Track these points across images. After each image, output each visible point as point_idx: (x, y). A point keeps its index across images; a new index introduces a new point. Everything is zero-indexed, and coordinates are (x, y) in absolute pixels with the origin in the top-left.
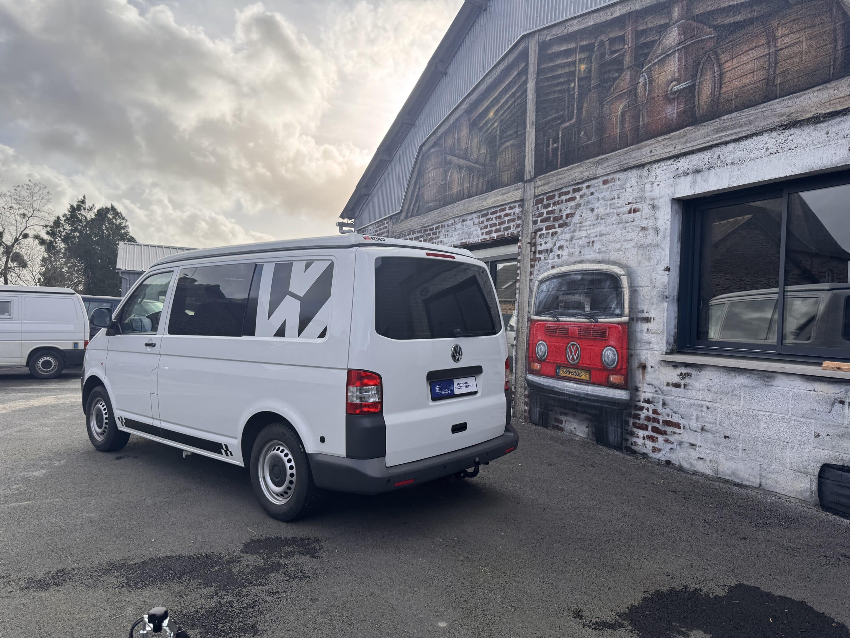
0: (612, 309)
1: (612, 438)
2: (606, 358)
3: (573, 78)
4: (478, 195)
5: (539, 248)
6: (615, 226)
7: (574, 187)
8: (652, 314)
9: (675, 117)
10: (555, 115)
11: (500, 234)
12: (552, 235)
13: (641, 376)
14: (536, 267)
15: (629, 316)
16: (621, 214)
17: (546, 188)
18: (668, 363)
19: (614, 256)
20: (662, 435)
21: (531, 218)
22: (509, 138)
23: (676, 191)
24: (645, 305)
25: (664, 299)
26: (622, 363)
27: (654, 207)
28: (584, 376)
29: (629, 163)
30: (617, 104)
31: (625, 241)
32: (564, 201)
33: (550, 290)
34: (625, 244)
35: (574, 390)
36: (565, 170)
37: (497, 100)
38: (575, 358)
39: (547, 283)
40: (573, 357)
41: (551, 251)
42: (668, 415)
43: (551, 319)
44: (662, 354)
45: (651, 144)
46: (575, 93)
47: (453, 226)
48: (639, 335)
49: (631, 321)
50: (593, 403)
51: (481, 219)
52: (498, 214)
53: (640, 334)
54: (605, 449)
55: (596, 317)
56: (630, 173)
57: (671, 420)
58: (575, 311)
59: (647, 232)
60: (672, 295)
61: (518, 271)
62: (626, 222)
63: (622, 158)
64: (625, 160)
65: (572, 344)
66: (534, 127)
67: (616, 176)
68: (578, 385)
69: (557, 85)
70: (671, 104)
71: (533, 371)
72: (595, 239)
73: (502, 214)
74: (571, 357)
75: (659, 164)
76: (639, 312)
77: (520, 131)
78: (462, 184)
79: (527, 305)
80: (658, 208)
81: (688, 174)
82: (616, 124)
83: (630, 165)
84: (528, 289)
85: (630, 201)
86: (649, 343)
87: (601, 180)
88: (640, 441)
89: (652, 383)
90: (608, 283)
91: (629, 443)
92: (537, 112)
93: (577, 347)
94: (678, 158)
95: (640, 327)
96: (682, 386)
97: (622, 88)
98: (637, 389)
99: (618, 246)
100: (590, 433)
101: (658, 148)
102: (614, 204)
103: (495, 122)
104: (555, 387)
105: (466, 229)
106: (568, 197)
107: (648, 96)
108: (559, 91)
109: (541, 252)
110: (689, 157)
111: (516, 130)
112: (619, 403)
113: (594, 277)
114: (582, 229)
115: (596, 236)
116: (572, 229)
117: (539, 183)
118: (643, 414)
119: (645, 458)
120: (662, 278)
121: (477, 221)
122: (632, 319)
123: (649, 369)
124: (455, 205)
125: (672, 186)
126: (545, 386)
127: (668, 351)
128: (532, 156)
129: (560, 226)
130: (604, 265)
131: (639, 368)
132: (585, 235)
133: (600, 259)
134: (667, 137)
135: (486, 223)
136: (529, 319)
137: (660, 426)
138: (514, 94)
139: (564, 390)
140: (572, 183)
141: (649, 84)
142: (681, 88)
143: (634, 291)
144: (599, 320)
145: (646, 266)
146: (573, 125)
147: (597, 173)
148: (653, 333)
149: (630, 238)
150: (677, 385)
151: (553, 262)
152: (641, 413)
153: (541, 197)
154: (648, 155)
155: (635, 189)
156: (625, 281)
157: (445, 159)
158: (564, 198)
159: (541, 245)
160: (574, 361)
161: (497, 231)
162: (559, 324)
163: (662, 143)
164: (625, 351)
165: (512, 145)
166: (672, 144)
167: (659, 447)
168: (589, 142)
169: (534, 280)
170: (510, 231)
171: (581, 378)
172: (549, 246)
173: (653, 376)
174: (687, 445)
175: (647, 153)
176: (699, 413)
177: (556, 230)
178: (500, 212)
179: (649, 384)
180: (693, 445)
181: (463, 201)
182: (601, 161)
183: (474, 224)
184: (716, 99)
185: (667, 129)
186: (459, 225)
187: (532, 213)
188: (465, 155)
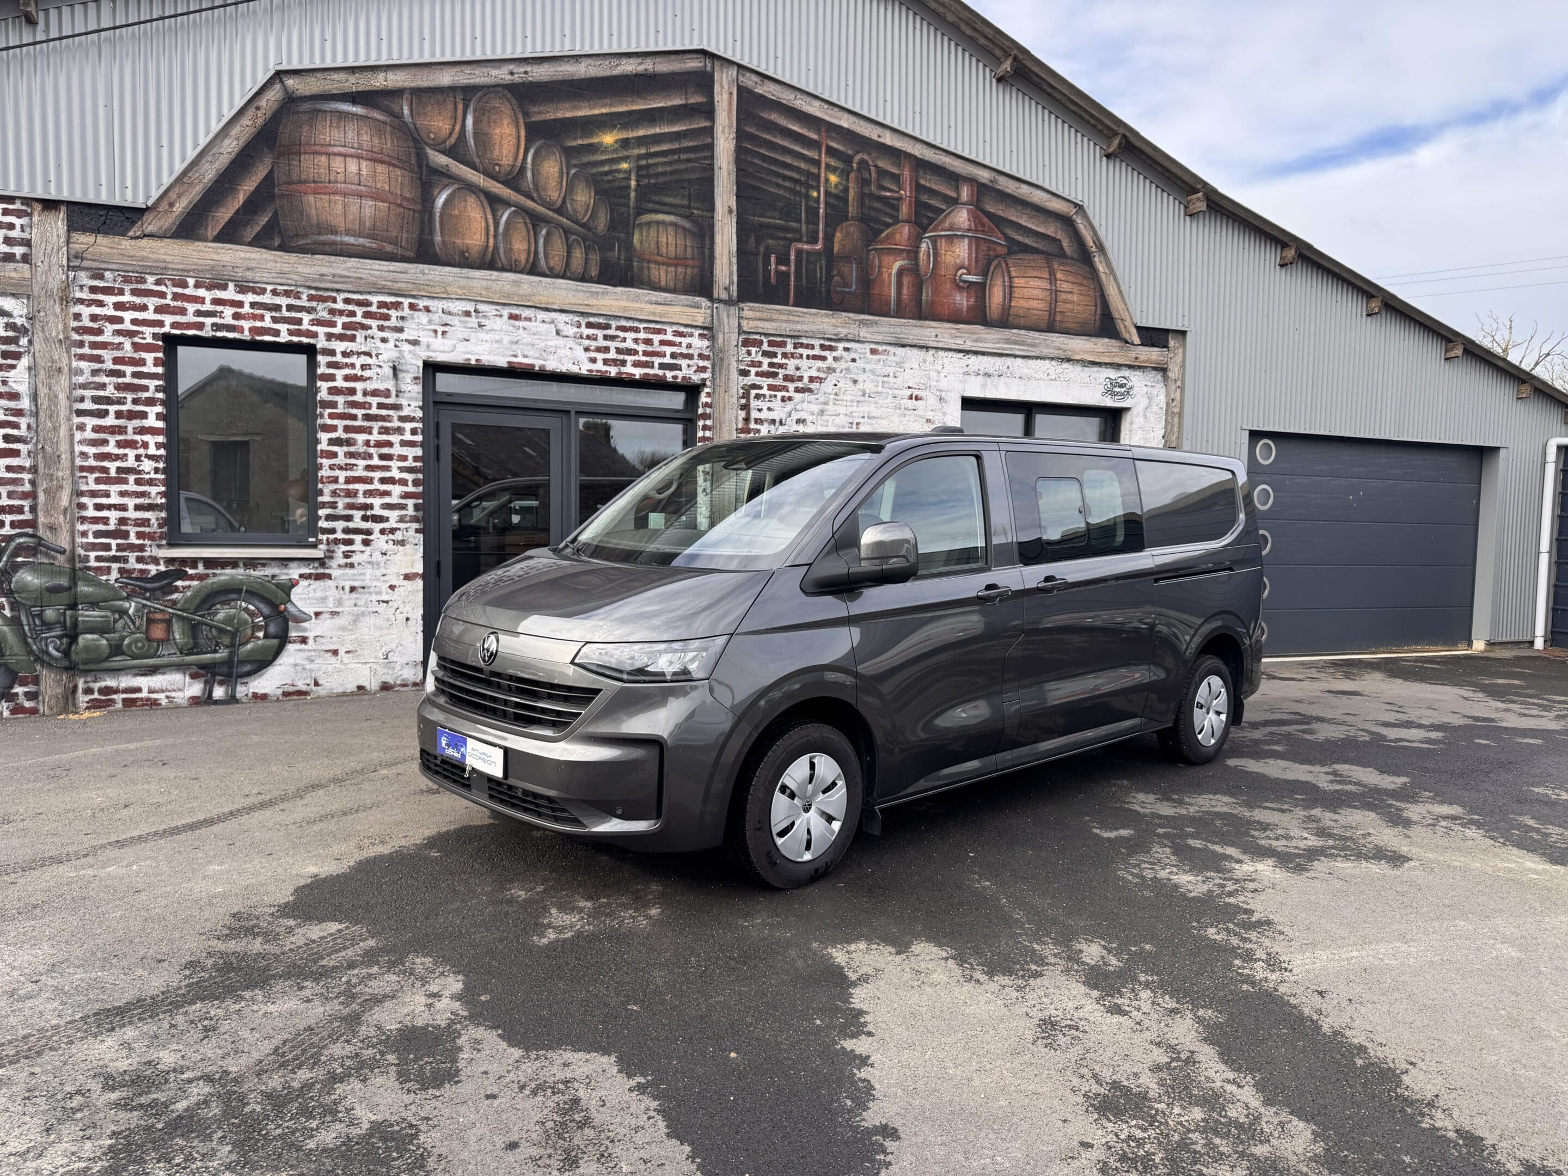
3: (815, 184)
6: (889, 410)
7: (822, 342)
9: (966, 309)
10: (782, 222)
12: (783, 400)
16: (899, 398)
17: (768, 327)
21: (734, 363)
22: (666, 208)
23: (965, 389)
27: (941, 399)
29: (906, 338)
30: (892, 258)
32: (804, 357)
36: (803, 313)
41: (781, 423)
45: (935, 327)
46: (819, 208)
47: (473, 321)
52: (642, 335)
56: (910, 352)
62: (907, 409)
64: (904, 333)
66: (734, 220)
67: (890, 349)
70: (960, 292)
72: (861, 420)
73: (656, 338)
75: (946, 353)
77: (698, 209)
78: (505, 237)
80: (946, 402)
81: (979, 374)
82: (890, 284)
85: (910, 384)
87: (868, 347)
92: (738, 197)
97: (898, 242)
101: (945, 335)
102: (888, 383)
103: (625, 159)
105: (525, 337)
107: (933, 269)
108: (786, 188)
109: (757, 421)
111: (686, 202)
114: (838, 402)
115: (863, 417)
116: (822, 399)
117: (749, 313)
125: (961, 382)
129: (797, 390)
132: (844, 412)
134: (956, 326)
140: (818, 335)
141: (933, 255)
142: (971, 280)
146: (818, 253)
147: (861, 336)
153: (757, 337)
154: (932, 339)
155: (917, 373)
157: (421, 156)
158: (805, 352)
159: (760, 410)
163: (950, 331)
165: (674, 225)
166: (960, 337)
168: (846, 289)
172: (775, 415)
175: (930, 335)
177: (791, 394)
182: (866, 322)
183: (558, 333)
184: (1006, 309)
185: (955, 318)
186: (498, 323)
187: (737, 356)
188: (513, 179)
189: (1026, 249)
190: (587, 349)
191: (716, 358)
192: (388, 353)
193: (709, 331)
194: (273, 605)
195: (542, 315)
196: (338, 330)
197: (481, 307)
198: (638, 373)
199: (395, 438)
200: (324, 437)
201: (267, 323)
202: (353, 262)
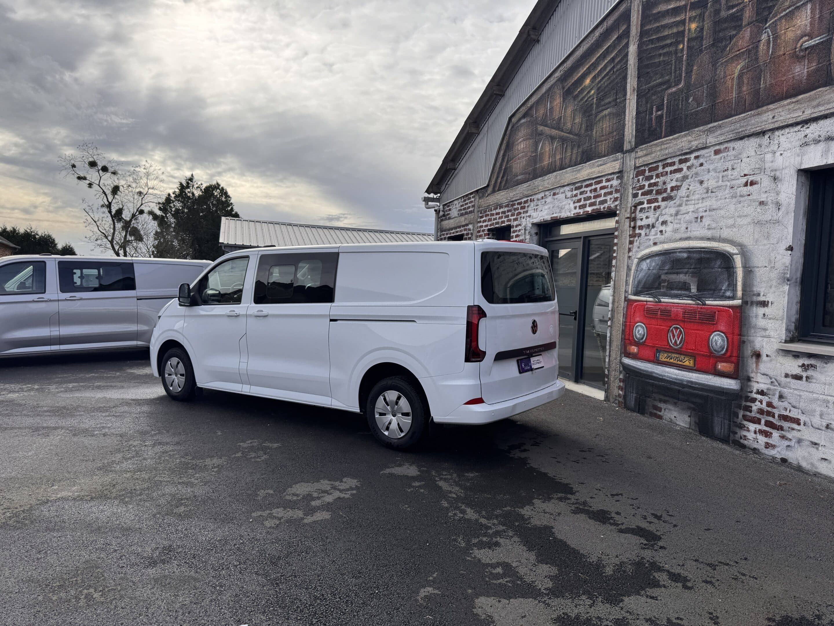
0: (723, 291)
1: (717, 429)
2: (714, 344)
3: (681, 39)
4: (572, 167)
5: (639, 223)
6: (728, 200)
7: (680, 157)
8: (769, 298)
9: (805, 78)
10: (660, 80)
11: (595, 207)
12: (655, 209)
13: (754, 365)
14: (635, 244)
15: (742, 299)
16: (735, 188)
17: (649, 159)
18: (787, 352)
19: (726, 233)
20: (778, 430)
21: (631, 191)
22: (607, 106)
23: (803, 162)
24: (762, 288)
25: (784, 282)
26: (732, 350)
27: (775, 179)
28: (688, 362)
29: (746, 130)
30: (734, 65)
31: (740, 217)
32: (669, 173)
33: (651, 268)
34: (739, 220)
35: (675, 376)
36: (671, 140)
37: (594, 66)
38: (678, 343)
39: (648, 261)
40: (676, 342)
41: (653, 226)
42: (786, 409)
43: (651, 299)
44: (781, 342)
45: (774, 109)
46: (683, 56)
47: (544, 200)
48: (754, 321)
49: (744, 305)
50: (697, 392)
51: (575, 192)
52: (593, 187)
53: (754, 319)
54: (709, 441)
55: (704, 299)
56: (747, 142)
57: (789, 415)
58: (679, 292)
59: (767, 207)
60: (794, 278)
61: (615, 248)
62: (741, 196)
63: (738, 125)
64: (741, 127)
65: (674, 328)
66: (636, 94)
67: (731, 145)
68: (680, 372)
69: (663, 47)
70: (800, 62)
71: (630, 354)
72: (704, 214)
73: (598, 186)
74: (673, 342)
75: (783, 132)
76: (754, 295)
77: (619, 98)
78: (554, 155)
79: (625, 283)
80: (781, 180)
81: (820, 141)
82: (732, 88)
83: (747, 132)
84: (626, 267)
85: (746, 172)
86: (765, 330)
87: (712, 149)
88: (751, 435)
89: (767, 373)
90: (718, 263)
91: (737, 437)
92: (638, 78)
93: (680, 331)
94: (807, 123)
95: (755, 312)
96: (804, 379)
97: (740, 48)
98: (749, 379)
99: (731, 222)
100: (693, 423)
101: (783, 113)
102: (727, 176)
103: (592, 89)
104: (654, 372)
105: (557, 203)
106: (673, 168)
107: (772, 54)
108: (665, 54)
109: (641, 228)
110: (822, 123)
111: (615, 97)
112: (726, 393)
113: (702, 255)
114: (689, 202)
115: (706, 211)
116: (678, 203)
117: (640, 154)
118: (756, 406)
119: (756, 454)
120: (783, 258)
121: (569, 194)
122: (745, 303)
123: (764, 358)
124: (546, 177)
125: (798, 155)
126: (643, 370)
127: (788, 339)
128: (632, 125)
129: (664, 200)
130: (714, 243)
131: (752, 356)
132: (693, 210)
133: (710, 236)
134: (794, 100)
135: (579, 197)
136: (626, 299)
137: (775, 421)
138: (613, 59)
139: (665, 376)
140: (678, 153)
141: (773, 41)
142: (813, 43)
143: (748, 271)
144: (707, 302)
145: (765, 245)
146: (681, 90)
147: (708, 142)
148: (770, 319)
149: (745, 214)
150: (798, 378)
151: (655, 239)
152: (752, 405)
153: (643, 168)
154: (770, 121)
155: (753, 159)
156: (738, 261)
157: (536, 129)
158: (668, 169)
159: (642, 219)
160: (677, 345)
161: (591, 205)
162: (660, 305)
163: (787, 107)
164: (736, 338)
165: (609, 114)
166: (799, 108)
167: (773, 443)
168: (699, 109)
169: (633, 257)
170: (606, 205)
171: (684, 364)
172: (650, 221)
173: (769, 365)
174: (807, 443)
175: (768, 119)
176: (825, 410)
177: (659, 204)
178: (595, 185)
179: (763, 374)
180: (816, 444)
181: (555, 174)
182: (713, 129)
183: (566, 198)
185: (794, 91)
186: (550, 200)
187: (632, 185)
188: (558, 124)
190: (574, 203)
191: (623, 190)
192: (524, 223)
193: (621, 174)
195: (562, 190)
197: (547, 193)
198: (589, 209)
201: (504, 219)
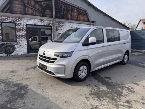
3: (62, 7)
14: (57, 32)
36: (61, 19)
37: (44, 1)
52: (46, 21)
56: (71, 23)
79: (56, 37)
82: (69, 17)
102: (69, 26)
103: (44, 5)
108: (59, 8)
146: (62, 14)
153: (57, 22)
165: (49, 11)
168: (65, 17)
170: (50, 25)
172: (59, 29)
184: (80, 19)
185: (75, 20)
186: (33, 21)
187: (55, 23)
188: (34, 7)
189: (81, 14)
190: (41, 23)
191: (53, 24)
192: (22, 23)
193: (53, 21)
194: (13, 47)
195: (37, 20)
196: (17, 21)
197: (31, 19)
198: (46, 25)
199: (24, 31)
200: (17, 31)
201: (11, 20)
202: (18, 15)
